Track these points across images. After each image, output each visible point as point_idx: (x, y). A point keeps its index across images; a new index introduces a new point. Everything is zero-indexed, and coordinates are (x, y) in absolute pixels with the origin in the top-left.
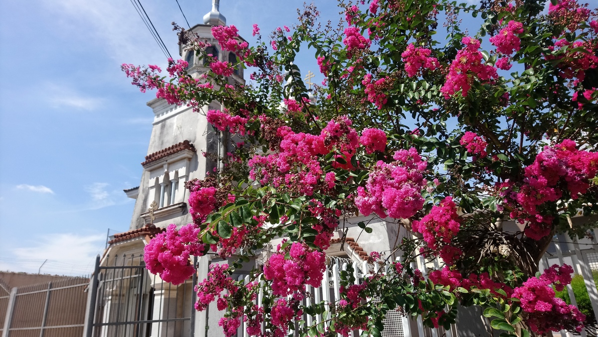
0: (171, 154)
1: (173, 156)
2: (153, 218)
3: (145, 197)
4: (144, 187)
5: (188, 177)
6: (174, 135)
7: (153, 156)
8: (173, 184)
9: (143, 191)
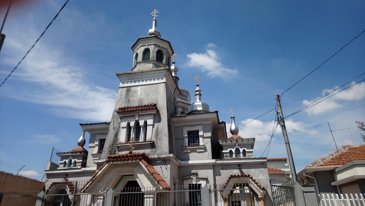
0: (144, 110)
1: (144, 111)
2: (134, 148)
3: (116, 133)
4: (115, 126)
5: (153, 125)
6: (139, 98)
7: (127, 109)
8: (142, 128)
9: (114, 129)
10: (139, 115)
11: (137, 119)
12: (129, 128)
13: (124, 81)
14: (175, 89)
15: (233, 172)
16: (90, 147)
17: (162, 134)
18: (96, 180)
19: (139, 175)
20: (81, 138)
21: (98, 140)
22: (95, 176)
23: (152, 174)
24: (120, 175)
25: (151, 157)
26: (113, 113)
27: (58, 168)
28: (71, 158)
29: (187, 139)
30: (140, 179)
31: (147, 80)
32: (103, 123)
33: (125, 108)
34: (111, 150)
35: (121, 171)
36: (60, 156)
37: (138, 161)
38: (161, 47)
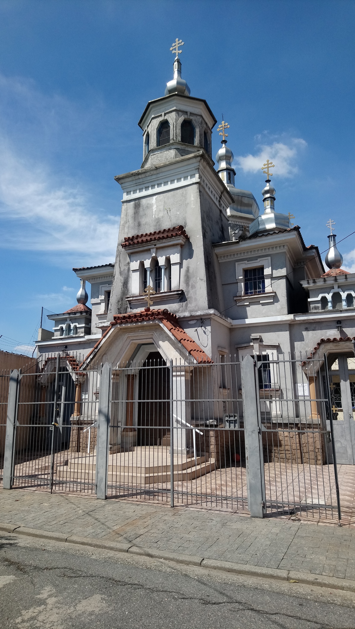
2: (152, 303)
3: (125, 280)
4: (122, 270)
5: (181, 264)
6: (155, 217)
7: (137, 238)
8: (163, 270)
9: (121, 273)
10: (157, 249)
11: (154, 255)
12: (143, 271)
13: (129, 190)
14: (222, 193)
15: (326, 333)
16: (93, 304)
17: (196, 278)
18: (99, 352)
19: (161, 343)
20: (80, 292)
21: (103, 292)
22: (97, 347)
23: (180, 341)
24: (135, 344)
25: (179, 315)
26: (118, 247)
27: (53, 338)
28: (68, 322)
29: (243, 284)
30: (164, 348)
31: (166, 183)
32: (106, 265)
33: (133, 237)
34: (119, 307)
35: (135, 339)
36: (53, 320)
37: (157, 322)
38: (189, 114)
